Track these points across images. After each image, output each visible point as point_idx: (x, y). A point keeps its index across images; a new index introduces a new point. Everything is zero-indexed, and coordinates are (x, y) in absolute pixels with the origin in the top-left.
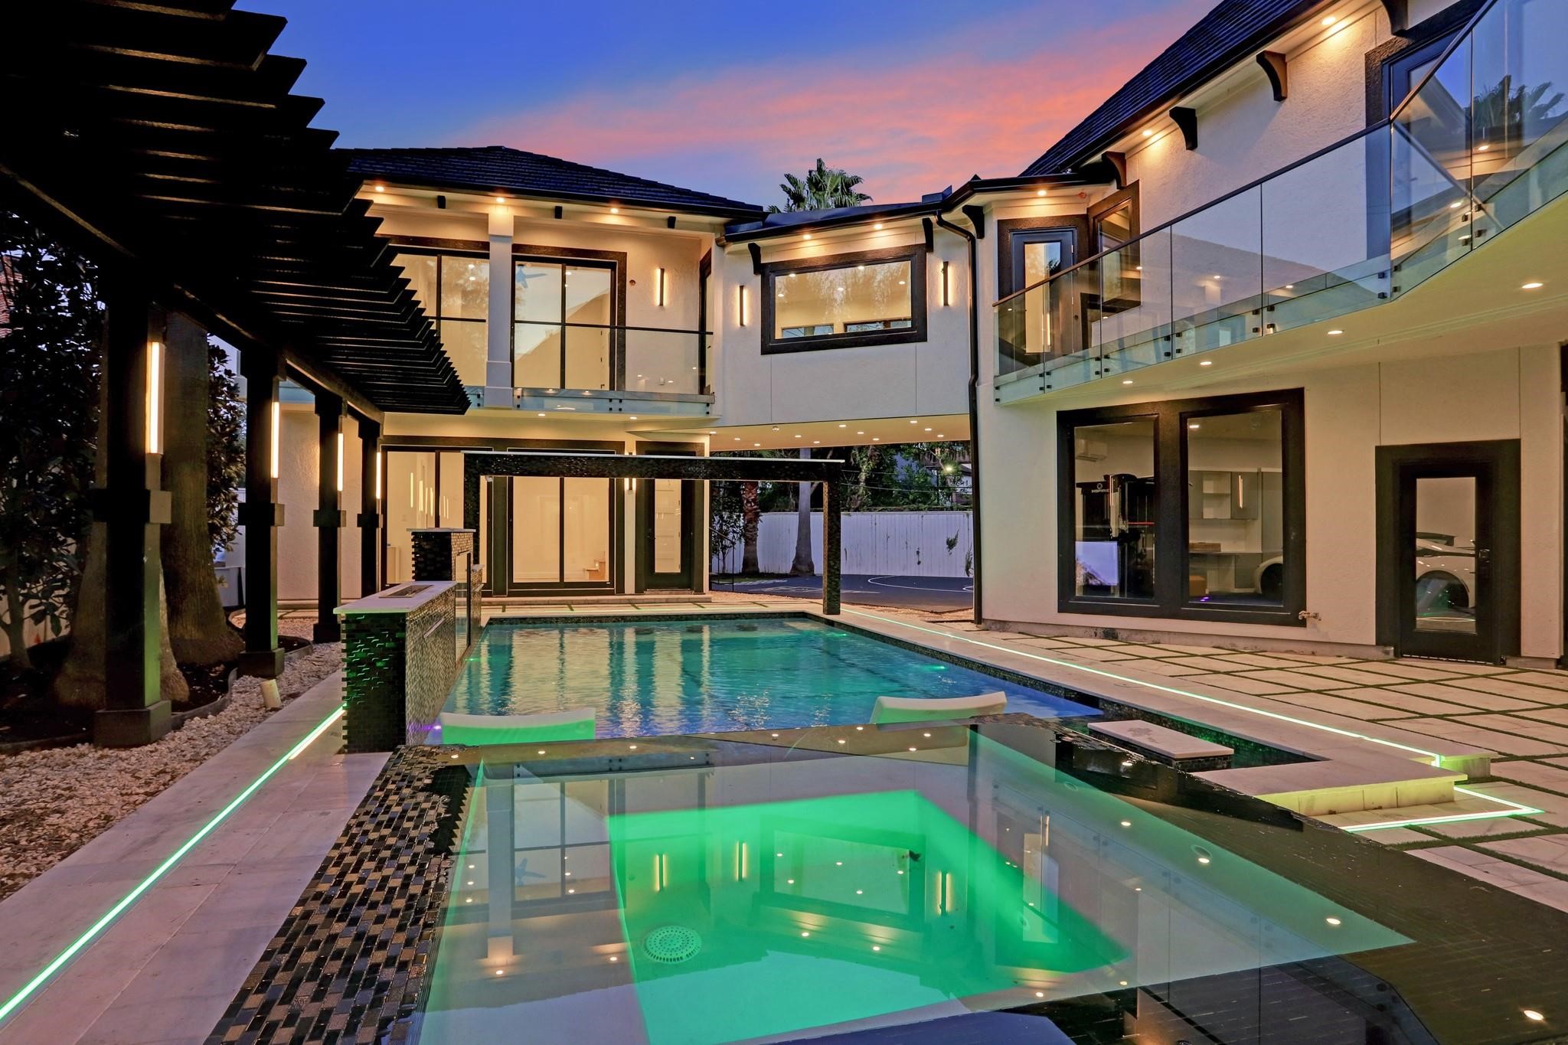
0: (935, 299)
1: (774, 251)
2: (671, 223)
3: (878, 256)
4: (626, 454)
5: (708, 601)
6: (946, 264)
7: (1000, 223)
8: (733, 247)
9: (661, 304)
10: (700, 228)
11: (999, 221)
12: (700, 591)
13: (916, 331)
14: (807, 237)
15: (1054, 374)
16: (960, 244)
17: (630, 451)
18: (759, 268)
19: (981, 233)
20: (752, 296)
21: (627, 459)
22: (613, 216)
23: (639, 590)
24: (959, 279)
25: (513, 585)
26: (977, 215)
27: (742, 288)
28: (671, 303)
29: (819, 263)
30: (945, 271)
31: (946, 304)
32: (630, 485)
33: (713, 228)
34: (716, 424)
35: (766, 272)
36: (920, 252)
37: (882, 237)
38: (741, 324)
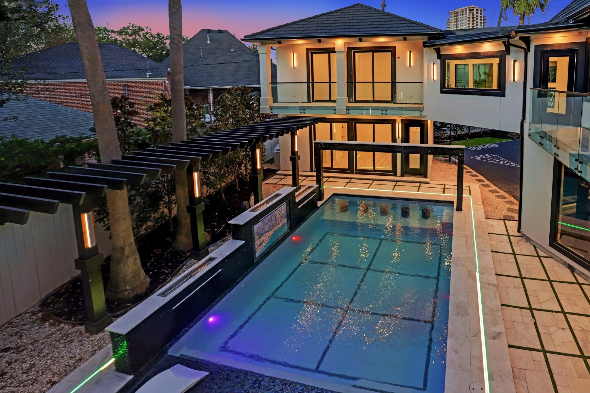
0: (509, 78)
1: (444, 50)
2: (405, 39)
3: (486, 54)
6: (515, 61)
7: (536, 46)
8: (428, 48)
9: (410, 65)
11: (535, 45)
12: (426, 176)
13: (500, 91)
14: (458, 46)
16: (521, 52)
18: (440, 56)
19: (529, 51)
20: (437, 66)
22: (382, 39)
23: (402, 175)
24: (520, 68)
26: (527, 41)
28: (414, 65)
29: (463, 56)
30: (514, 64)
31: (514, 80)
32: (399, 136)
34: (426, 118)
35: (443, 59)
36: (503, 54)
37: (488, 47)
38: (433, 79)
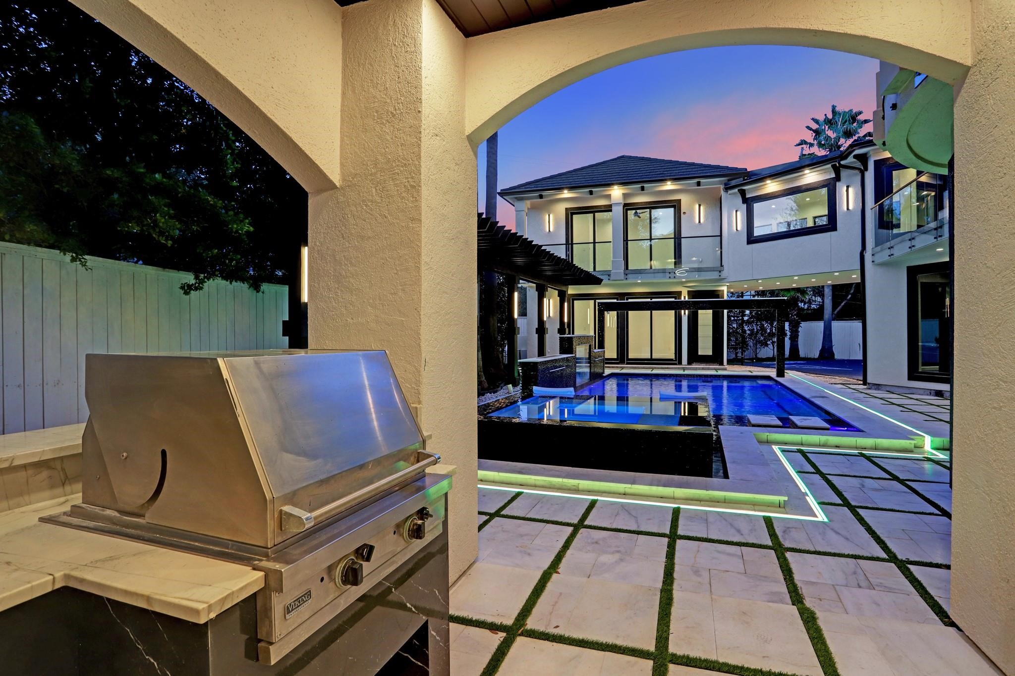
0: (842, 207)
1: (752, 191)
2: (699, 184)
3: (809, 187)
4: (683, 299)
5: (725, 369)
6: (848, 187)
7: (875, 161)
8: (730, 192)
9: (699, 222)
10: (714, 184)
12: (722, 363)
13: (831, 225)
14: (768, 182)
15: (895, 247)
16: (856, 175)
17: (685, 297)
18: (745, 200)
19: (866, 169)
20: (742, 215)
21: (682, 301)
22: (669, 186)
23: (689, 363)
24: (856, 194)
25: (628, 359)
26: (863, 159)
27: (736, 211)
28: (705, 221)
29: (777, 194)
30: (847, 191)
31: (848, 209)
32: (685, 314)
33: (721, 183)
34: (726, 280)
35: (749, 202)
36: (832, 182)
37: (810, 177)
38: (737, 230)
